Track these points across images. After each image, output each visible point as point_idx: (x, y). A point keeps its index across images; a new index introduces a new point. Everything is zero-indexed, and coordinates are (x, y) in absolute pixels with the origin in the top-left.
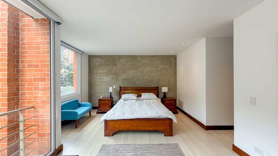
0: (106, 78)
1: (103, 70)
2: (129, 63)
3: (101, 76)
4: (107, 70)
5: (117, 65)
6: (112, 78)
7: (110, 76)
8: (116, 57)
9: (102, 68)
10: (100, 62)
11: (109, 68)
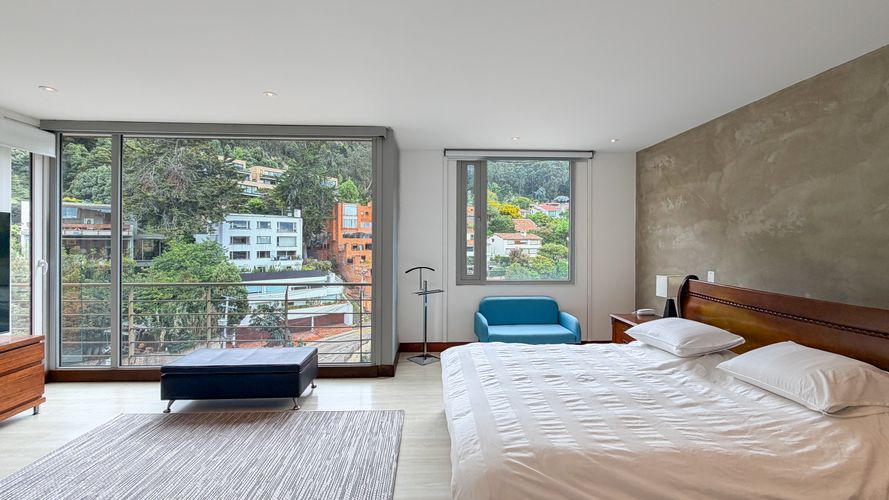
0: (683, 236)
1: (674, 198)
2: (786, 136)
3: (665, 227)
4: (684, 198)
5: (721, 168)
6: (704, 233)
7: (696, 226)
8: (719, 128)
9: (671, 191)
10: (664, 168)
11: (690, 186)
